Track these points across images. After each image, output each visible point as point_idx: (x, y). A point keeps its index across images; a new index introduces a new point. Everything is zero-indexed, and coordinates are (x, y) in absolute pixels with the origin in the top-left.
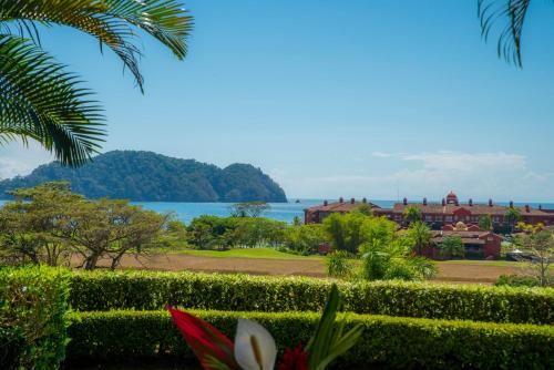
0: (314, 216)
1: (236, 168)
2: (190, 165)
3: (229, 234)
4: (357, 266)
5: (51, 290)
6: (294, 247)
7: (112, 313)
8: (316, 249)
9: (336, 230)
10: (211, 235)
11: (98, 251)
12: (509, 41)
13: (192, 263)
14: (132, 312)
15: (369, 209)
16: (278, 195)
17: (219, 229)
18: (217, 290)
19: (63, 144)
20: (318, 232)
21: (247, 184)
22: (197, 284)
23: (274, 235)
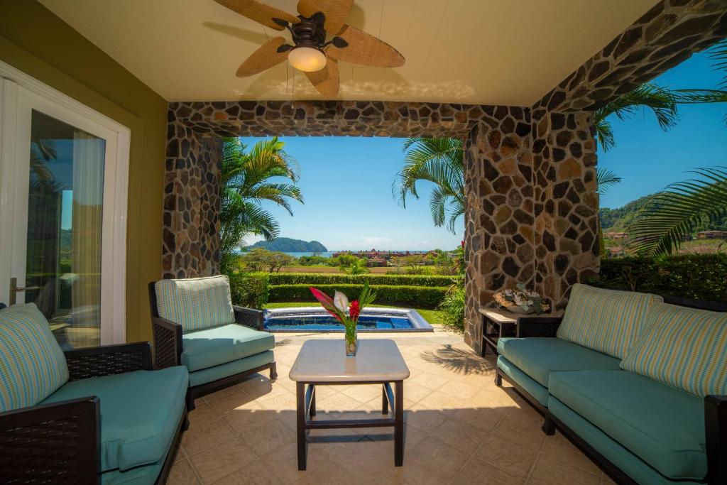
0: (336, 256)
1: (313, 242)
2: (300, 242)
3: (311, 261)
4: (349, 270)
5: (263, 279)
6: (330, 265)
7: (281, 286)
8: (336, 265)
9: (341, 260)
10: (306, 262)
11: (274, 267)
12: (401, 202)
13: (300, 269)
14: (287, 285)
15: (350, 253)
16: (325, 250)
17: (308, 260)
18: (312, 278)
19: (267, 235)
20: (337, 260)
21: (316, 247)
22: (306, 277)
23: (324, 261)
